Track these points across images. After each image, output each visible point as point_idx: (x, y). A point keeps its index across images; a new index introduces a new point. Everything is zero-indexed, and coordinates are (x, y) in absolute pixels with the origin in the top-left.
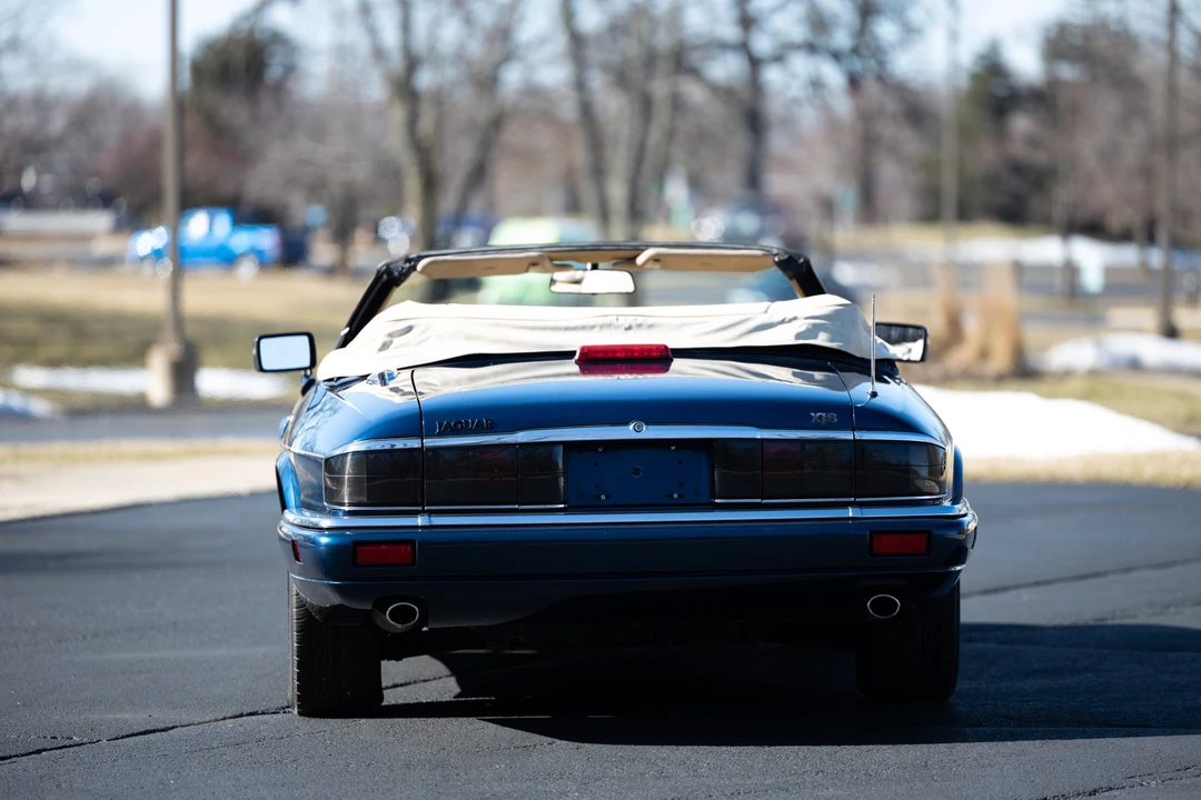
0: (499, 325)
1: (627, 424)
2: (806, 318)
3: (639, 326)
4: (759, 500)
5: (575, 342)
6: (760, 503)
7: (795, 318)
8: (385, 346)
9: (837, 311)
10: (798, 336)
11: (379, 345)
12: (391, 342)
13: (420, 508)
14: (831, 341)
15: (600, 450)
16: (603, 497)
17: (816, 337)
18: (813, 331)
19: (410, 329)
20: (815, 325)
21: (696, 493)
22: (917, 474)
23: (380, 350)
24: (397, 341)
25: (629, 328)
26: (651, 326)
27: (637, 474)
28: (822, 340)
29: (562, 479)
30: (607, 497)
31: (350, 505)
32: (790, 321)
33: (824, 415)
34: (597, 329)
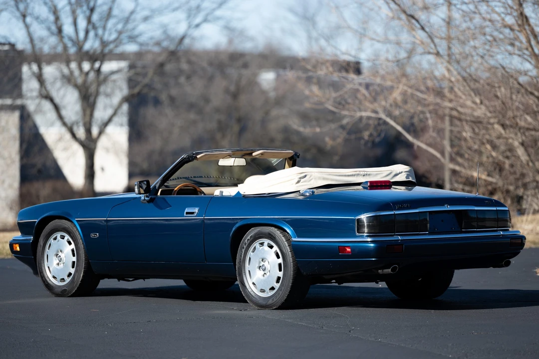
0: (330, 175)
4: (476, 229)
6: (476, 231)
8: (298, 182)
11: (297, 181)
12: (300, 181)
13: (394, 234)
15: (433, 214)
16: (436, 229)
19: (305, 176)
23: (297, 183)
24: (302, 180)
25: (364, 175)
29: (429, 224)
32: (401, 173)
33: (488, 202)
34: (356, 176)
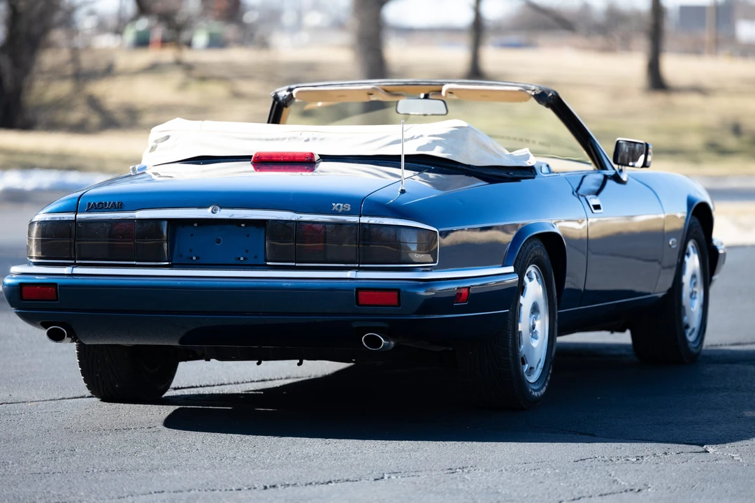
1: (207, 207)
2: (429, 136)
3: (314, 139)
4: (294, 264)
5: (252, 149)
6: (295, 266)
7: (422, 136)
8: (153, 149)
9: (452, 131)
10: (419, 149)
11: (150, 148)
12: (156, 146)
13: (73, 262)
14: (443, 152)
15: (196, 225)
16: (194, 258)
17: (432, 149)
18: (432, 145)
19: (168, 137)
20: (434, 141)
21: (256, 257)
22: (409, 249)
23: (150, 151)
24: (160, 145)
25: (308, 140)
26: (322, 139)
27: (219, 243)
28: (437, 152)
29: (166, 244)
30: (197, 258)
31: (37, 258)
32: (418, 138)
33: (341, 205)
34: (287, 140)
